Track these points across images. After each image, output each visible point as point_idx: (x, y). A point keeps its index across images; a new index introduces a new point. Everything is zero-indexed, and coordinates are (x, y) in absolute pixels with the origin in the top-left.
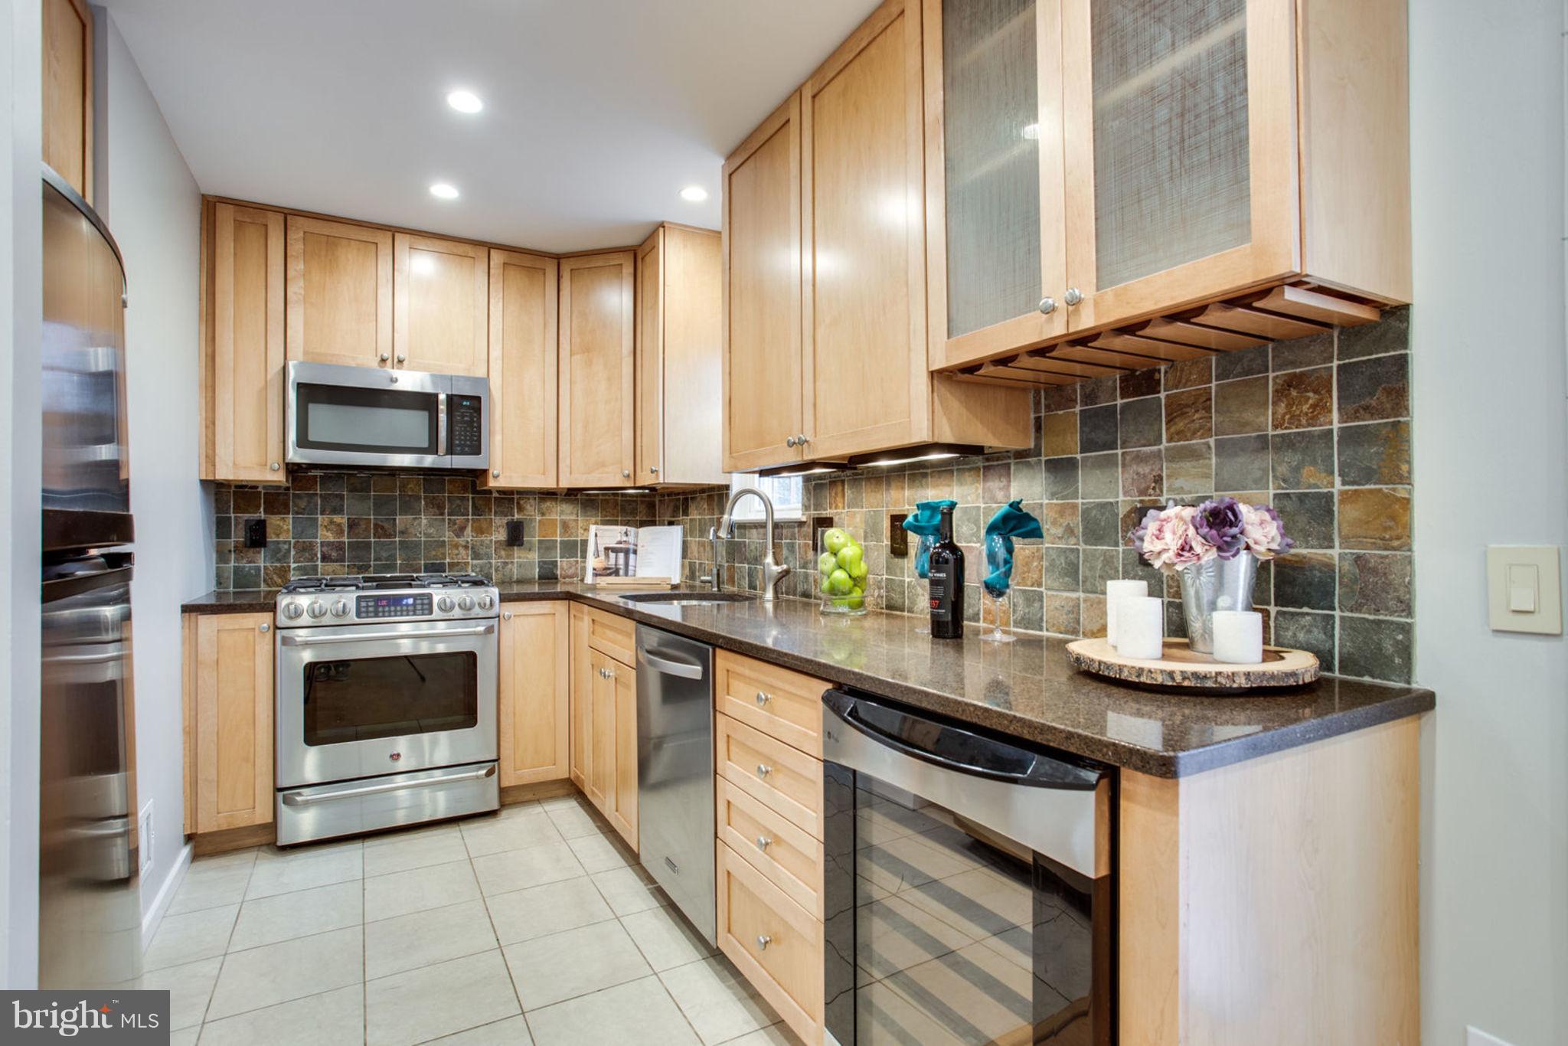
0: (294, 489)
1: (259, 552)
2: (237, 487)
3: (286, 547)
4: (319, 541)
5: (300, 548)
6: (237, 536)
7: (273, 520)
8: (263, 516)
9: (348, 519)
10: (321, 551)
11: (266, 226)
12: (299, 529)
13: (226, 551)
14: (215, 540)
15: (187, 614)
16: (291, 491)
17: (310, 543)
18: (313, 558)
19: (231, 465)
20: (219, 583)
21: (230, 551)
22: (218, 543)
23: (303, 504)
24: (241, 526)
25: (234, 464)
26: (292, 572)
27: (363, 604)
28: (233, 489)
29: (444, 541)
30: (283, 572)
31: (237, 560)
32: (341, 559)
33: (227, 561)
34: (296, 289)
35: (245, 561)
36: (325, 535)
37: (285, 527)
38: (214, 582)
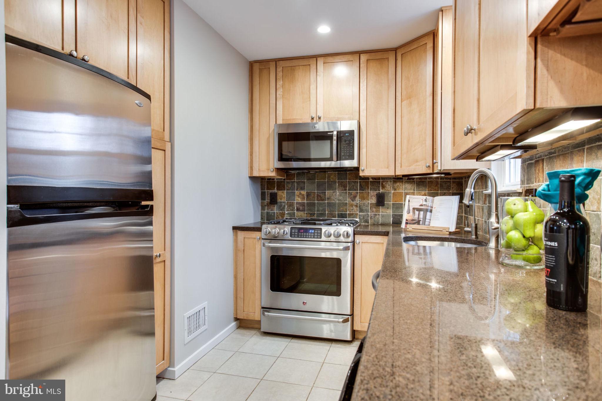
0: (287, 180)
1: (275, 206)
2: (268, 179)
3: (284, 204)
4: (296, 202)
5: (289, 205)
6: (267, 200)
7: (280, 193)
8: (276, 191)
9: (307, 192)
10: (296, 206)
11: (269, 68)
12: (289, 197)
13: (264, 205)
14: (260, 201)
15: (235, 230)
16: (286, 181)
17: (292, 202)
18: (293, 209)
19: (258, 170)
20: (262, 218)
21: (265, 206)
22: (262, 202)
23: (290, 186)
24: (269, 195)
25: (259, 169)
26: (286, 215)
27: (293, 231)
28: (266, 180)
29: (346, 203)
30: (283, 215)
31: (267, 209)
32: (303, 210)
33: (264, 210)
34: (280, 92)
35: (270, 210)
36: (298, 200)
37: (284, 196)
38: (260, 218)
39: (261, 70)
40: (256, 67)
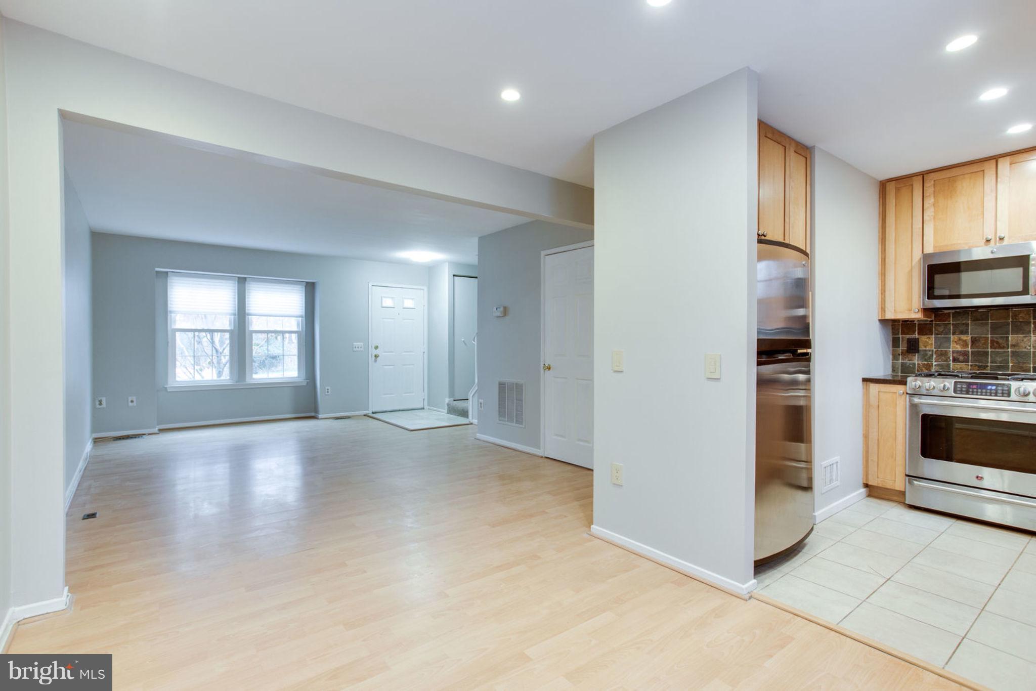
0: (936, 321)
1: (915, 356)
2: (903, 321)
3: (930, 353)
4: (951, 350)
5: (939, 353)
6: (903, 347)
7: (923, 339)
8: (917, 336)
9: (972, 338)
10: (953, 356)
11: (912, 185)
12: (939, 343)
13: (897, 354)
14: (891, 349)
15: (866, 383)
16: (934, 323)
17: (946, 351)
18: (947, 359)
19: (893, 311)
20: (893, 371)
21: (899, 355)
22: (893, 351)
23: (941, 329)
24: (905, 342)
25: (895, 310)
26: (934, 367)
27: (959, 386)
28: (901, 322)
30: (929, 367)
31: (902, 359)
32: (966, 361)
33: (898, 360)
34: (929, 213)
35: (907, 360)
36: (954, 347)
37: (930, 342)
38: (890, 370)
39: (898, 190)
40: (891, 188)
